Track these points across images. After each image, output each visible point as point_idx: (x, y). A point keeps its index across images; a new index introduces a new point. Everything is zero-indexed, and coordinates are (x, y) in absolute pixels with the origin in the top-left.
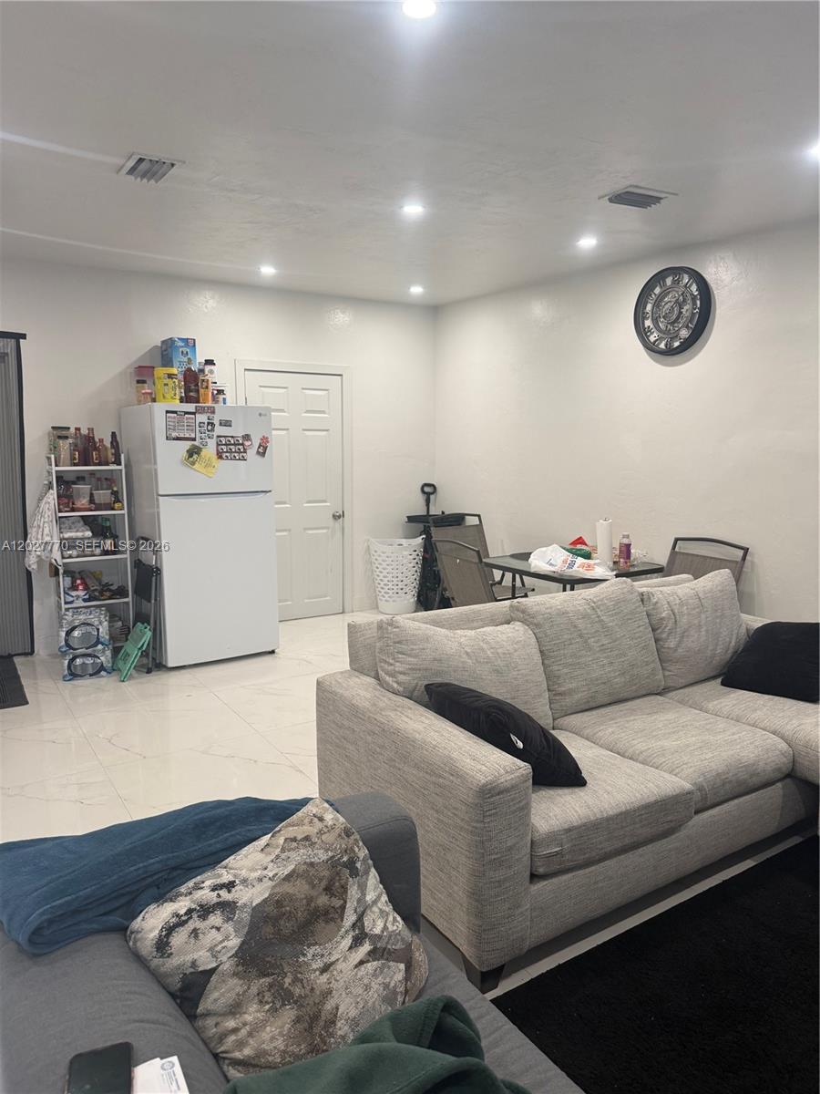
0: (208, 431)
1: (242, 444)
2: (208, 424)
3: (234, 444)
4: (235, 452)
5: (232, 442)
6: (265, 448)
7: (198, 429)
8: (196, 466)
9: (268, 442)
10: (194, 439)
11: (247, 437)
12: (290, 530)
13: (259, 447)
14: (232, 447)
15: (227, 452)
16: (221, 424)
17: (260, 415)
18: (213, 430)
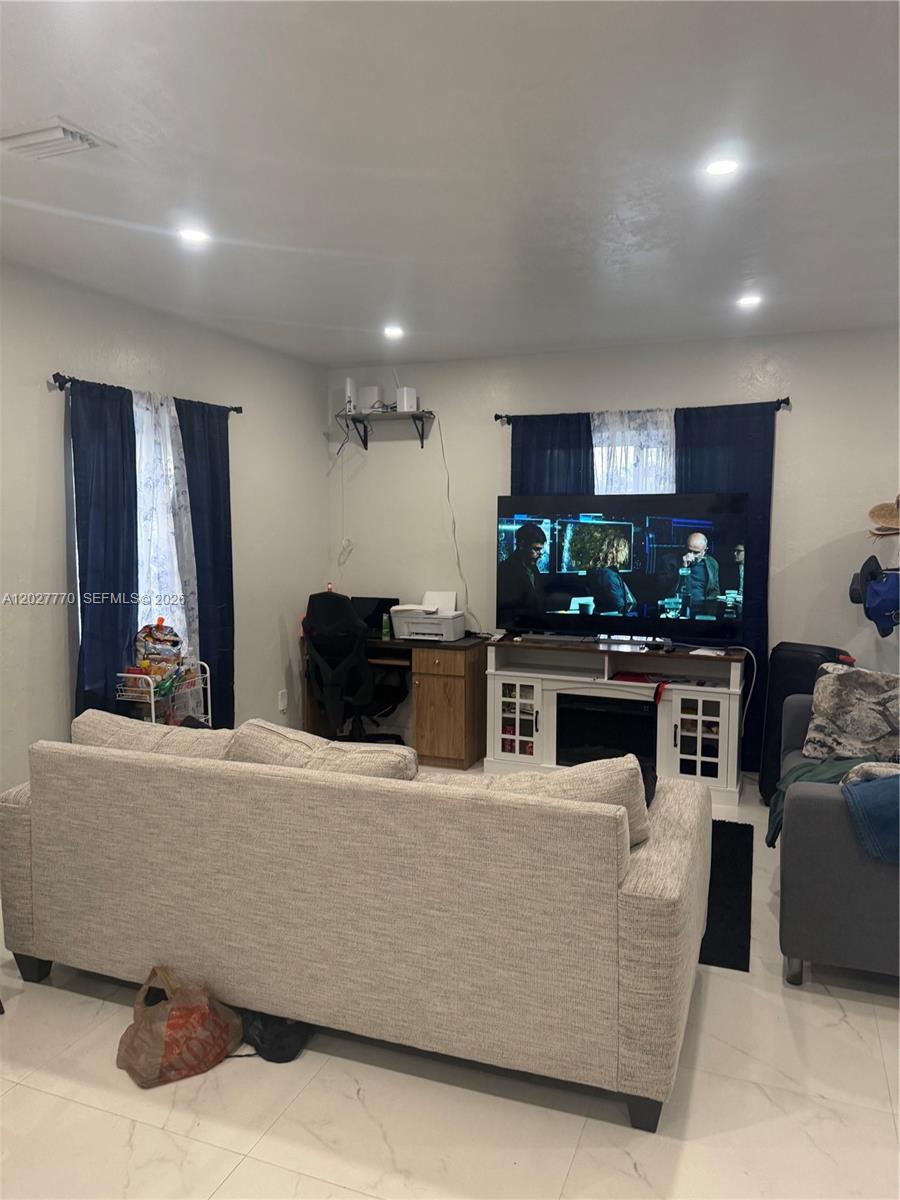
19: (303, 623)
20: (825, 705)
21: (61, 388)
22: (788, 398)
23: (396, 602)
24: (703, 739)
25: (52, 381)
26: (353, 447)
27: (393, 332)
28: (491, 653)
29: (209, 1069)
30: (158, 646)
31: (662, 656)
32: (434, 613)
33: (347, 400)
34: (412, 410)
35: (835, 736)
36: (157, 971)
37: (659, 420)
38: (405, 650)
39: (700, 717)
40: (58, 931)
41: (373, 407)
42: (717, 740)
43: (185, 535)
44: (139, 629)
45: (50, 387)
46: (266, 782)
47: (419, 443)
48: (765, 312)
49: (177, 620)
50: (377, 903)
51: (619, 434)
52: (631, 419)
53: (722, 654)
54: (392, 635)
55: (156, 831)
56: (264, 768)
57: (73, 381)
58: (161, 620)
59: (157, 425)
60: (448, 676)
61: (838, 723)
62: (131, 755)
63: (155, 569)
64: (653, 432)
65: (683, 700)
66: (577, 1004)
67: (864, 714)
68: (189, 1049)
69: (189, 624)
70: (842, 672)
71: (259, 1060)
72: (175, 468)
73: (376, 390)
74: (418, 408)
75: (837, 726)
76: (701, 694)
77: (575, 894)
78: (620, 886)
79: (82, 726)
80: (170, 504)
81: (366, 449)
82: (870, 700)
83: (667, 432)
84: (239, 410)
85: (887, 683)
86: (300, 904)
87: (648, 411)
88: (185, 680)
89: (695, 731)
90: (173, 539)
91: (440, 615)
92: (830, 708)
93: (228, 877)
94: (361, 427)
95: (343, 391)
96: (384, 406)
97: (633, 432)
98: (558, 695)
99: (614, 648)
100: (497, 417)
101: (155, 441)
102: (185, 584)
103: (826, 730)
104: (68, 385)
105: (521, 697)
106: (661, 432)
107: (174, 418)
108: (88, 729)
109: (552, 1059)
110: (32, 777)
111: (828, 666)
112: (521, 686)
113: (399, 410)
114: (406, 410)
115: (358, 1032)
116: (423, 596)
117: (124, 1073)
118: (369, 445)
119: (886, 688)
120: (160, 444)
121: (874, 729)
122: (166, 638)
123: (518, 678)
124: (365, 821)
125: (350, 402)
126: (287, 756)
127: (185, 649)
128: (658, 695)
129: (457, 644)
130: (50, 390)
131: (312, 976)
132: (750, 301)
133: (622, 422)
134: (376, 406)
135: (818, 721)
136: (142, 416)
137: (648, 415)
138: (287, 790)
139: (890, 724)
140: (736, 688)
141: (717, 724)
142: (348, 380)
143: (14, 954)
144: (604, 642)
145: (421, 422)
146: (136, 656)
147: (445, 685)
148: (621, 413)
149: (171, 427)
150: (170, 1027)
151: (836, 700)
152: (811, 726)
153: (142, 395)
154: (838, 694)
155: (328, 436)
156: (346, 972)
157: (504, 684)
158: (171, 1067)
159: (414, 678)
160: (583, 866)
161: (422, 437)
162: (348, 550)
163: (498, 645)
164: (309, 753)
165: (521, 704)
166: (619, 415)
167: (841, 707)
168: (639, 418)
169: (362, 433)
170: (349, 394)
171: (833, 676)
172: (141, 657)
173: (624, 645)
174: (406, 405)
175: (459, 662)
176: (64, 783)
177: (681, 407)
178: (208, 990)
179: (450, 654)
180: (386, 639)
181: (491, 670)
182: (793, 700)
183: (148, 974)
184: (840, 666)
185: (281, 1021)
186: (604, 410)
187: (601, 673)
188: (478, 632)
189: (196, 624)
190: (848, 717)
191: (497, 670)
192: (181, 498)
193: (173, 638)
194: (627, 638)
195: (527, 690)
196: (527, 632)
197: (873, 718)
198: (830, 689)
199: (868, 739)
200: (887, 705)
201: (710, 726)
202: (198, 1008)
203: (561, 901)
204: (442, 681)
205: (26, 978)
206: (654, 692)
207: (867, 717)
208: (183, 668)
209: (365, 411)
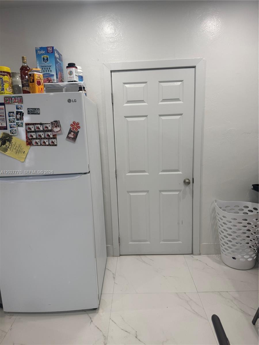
0: (18, 120)
1: (51, 131)
2: (17, 113)
3: (44, 131)
4: (45, 138)
5: (41, 129)
6: (76, 134)
7: (8, 118)
8: (8, 152)
9: (79, 127)
10: (6, 128)
11: (56, 124)
12: (148, 191)
13: (69, 133)
14: (41, 134)
15: (36, 138)
16: (29, 113)
17: (69, 101)
18: (21, 118)
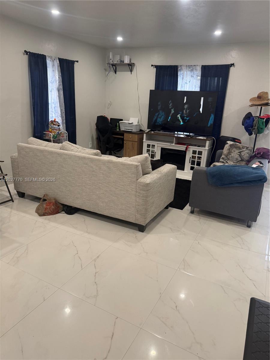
19: (96, 124)
20: (225, 152)
21: (27, 54)
22: (234, 63)
23: (122, 120)
24: (197, 161)
25: (24, 52)
26: (112, 73)
27: (120, 39)
28: (145, 136)
29: (54, 214)
30: (54, 126)
31: (190, 138)
32: (131, 124)
33: (110, 59)
34: (128, 62)
35: (226, 161)
36: (45, 195)
37: (197, 68)
38: (122, 133)
39: (197, 155)
40: (25, 186)
41: (118, 61)
42: (200, 162)
43: (61, 96)
44: (50, 121)
45: (24, 54)
46: (66, 154)
47: (130, 72)
48: (223, 36)
49: (59, 120)
50: (89, 182)
51: (185, 72)
52: (189, 68)
53: (205, 138)
54: (120, 129)
55: (44, 164)
56: (66, 152)
57: (29, 52)
58: (55, 119)
59: (53, 65)
60: (133, 141)
61: (228, 157)
62: (38, 147)
63: (53, 106)
64: (195, 72)
65: (193, 150)
66: (128, 205)
67: (235, 155)
68: (50, 210)
69: (63, 121)
70: (231, 144)
71: (65, 214)
72: (59, 78)
73: (119, 56)
74: (130, 61)
75: (228, 158)
76: (198, 149)
77: (128, 181)
78: (137, 180)
79: (29, 141)
80: (57, 88)
81: (116, 74)
82: (237, 151)
83: (199, 72)
84: (77, 62)
85: (242, 147)
86: (74, 182)
87: (194, 66)
88: (61, 135)
89: (195, 159)
90: (58, 97)
91: (133, 124)
92: (226, 153)
93: (59, 175)
94: (114, 67)
95: (109, 56)
96: (121, 61)
97: (190, 72)
98: (162, 148)
99: (179, 136)
100: (152, 66)
101: (53, 70)
102: (61, 110)
103: (224, 159)
104: (29, 53)
105: (152, 148)
106: (197, 72)
107: (58, 63)
108: (31, 141)
109: (123, 216)
110: (18, 151)
111: (228, 142)
112: (152, 145)
113: (124, 62)
114: (126, 62)
115: (85, 209)
116: (129, 119)
117: (37, 214)
118: (117, 73)
119: (242, 148)
120: (54, 71)
121: (237, 159)
122: (57, 124)
123: (151, 143)
124: (86, 164)
125: (111, 59)
126: (73, 150)
127: (61, 127)
128: (186, 149)
129: (137, 133)
130: (24, 55)
131: (76, 197)
132: (218, 33)
133: (187, 69)
134: (119, 61)
135: (223, 156)
136: (49, 63)
137: (194, 67)
138: (70, 156)
139: (241, 158)
140: (207, 148)
141: (201, 157)
142: (111, 53)
143: (17, 191)
144: (176, 134)
145: (131, 66)
146: (49, 128)
147: (132, 144)
148: (187, 66)
149: (58, 66)
150: (46, 205)
151: (228, 151)
152: (221, 158)
153: (49, 57)
154: (229, 149)
155: (106, 70)
156: (83, 196)
157: (148, 144)
158: (46, 213)
159: (124, 141)
160: (130, 175)
161: (131, 71)
162: (110, 104)
163: (147, 133)
164: (78, 150)
165: (151, 150)
166: (186, 66)
167: (229, 153)
168: (191, 68)
169: (115, 70)
170: (111, 57)
171: (229, 144)
172: (50, 128)
173: (182, 135)
174: (127, 61)
175: (136, 137)
176: (25, 153)
177: (203, 65)
178: (55, 199)
179: (134, 135)
180: (118, 130)
181: (144, 140)
182: (219, 151)
183: (43, 196)
184: (231, 142)
185: (71, 207)
186: (182, 65)
187: (173, 142)
188: (143, 130)
189: (65, 121)
190: (230, 156)
191: (146, 140)
192: (60, 86)
193: (58, 124)
194: (182, 133)
195: (153, 146)
196: (156, 130)
197: (237, 156)
198: (228, 148)
199: (235, 162)
200: (241, 153)
201: (199, 158)
202: (53, 202)
203: (125, 183)
204: (132, 142)
205: (19, 197)
206: (185, 148)
207: (235, 156)
208: (60, 132)
209: (115, 63)
